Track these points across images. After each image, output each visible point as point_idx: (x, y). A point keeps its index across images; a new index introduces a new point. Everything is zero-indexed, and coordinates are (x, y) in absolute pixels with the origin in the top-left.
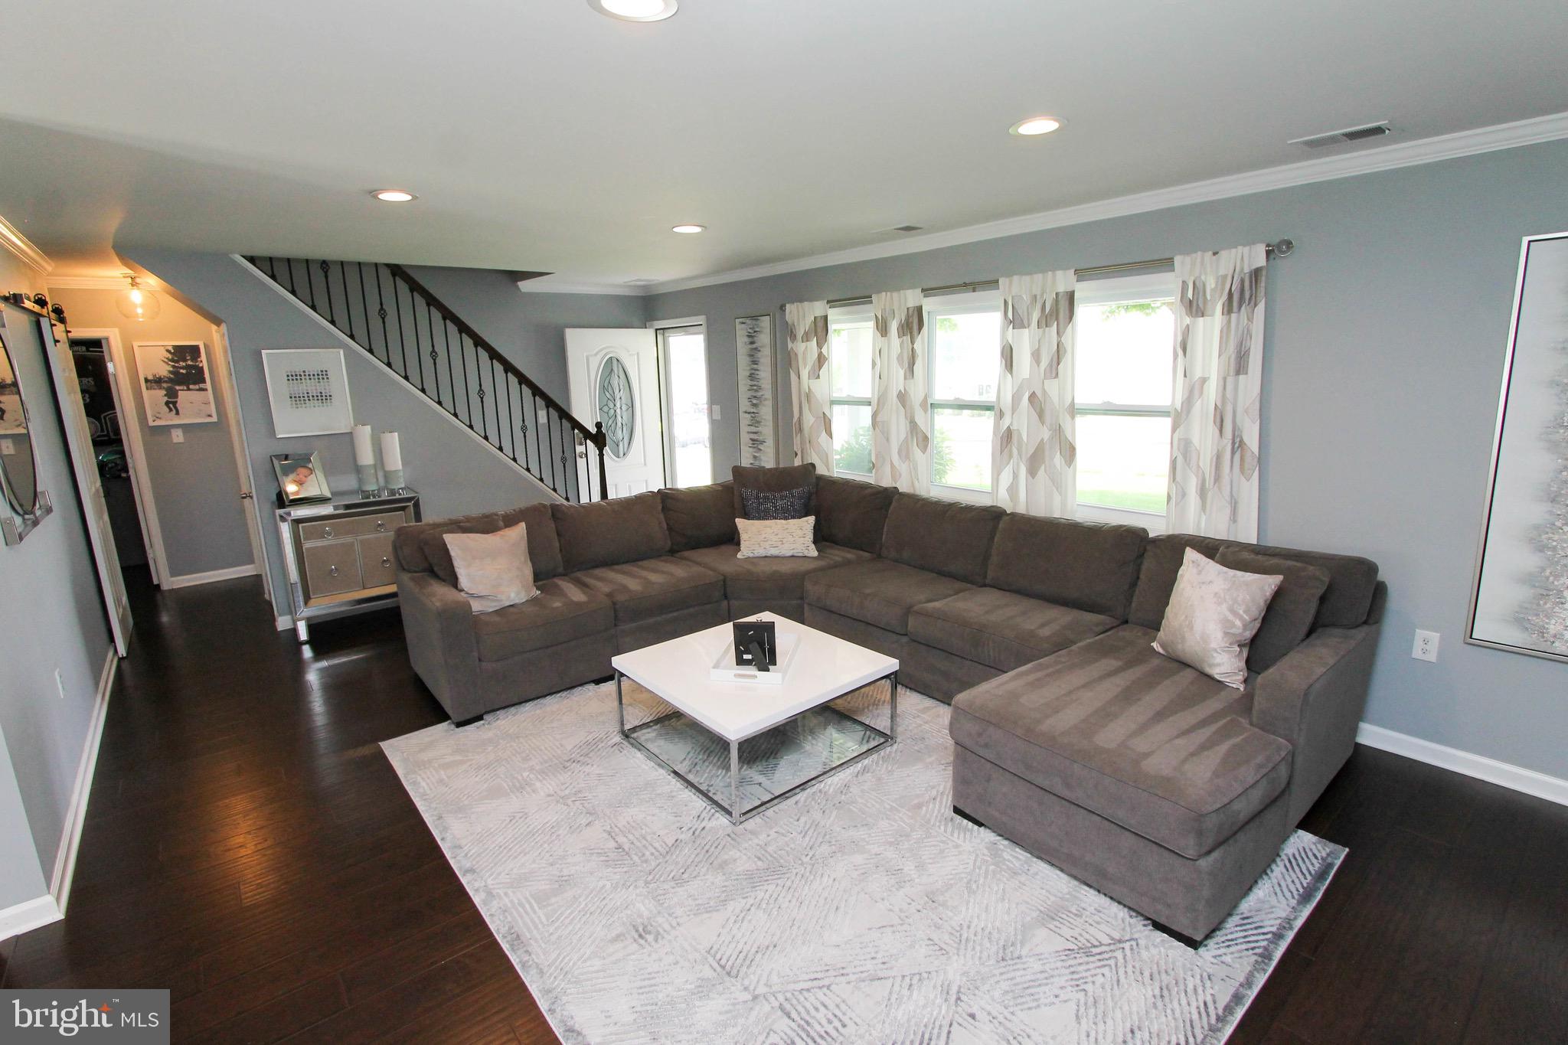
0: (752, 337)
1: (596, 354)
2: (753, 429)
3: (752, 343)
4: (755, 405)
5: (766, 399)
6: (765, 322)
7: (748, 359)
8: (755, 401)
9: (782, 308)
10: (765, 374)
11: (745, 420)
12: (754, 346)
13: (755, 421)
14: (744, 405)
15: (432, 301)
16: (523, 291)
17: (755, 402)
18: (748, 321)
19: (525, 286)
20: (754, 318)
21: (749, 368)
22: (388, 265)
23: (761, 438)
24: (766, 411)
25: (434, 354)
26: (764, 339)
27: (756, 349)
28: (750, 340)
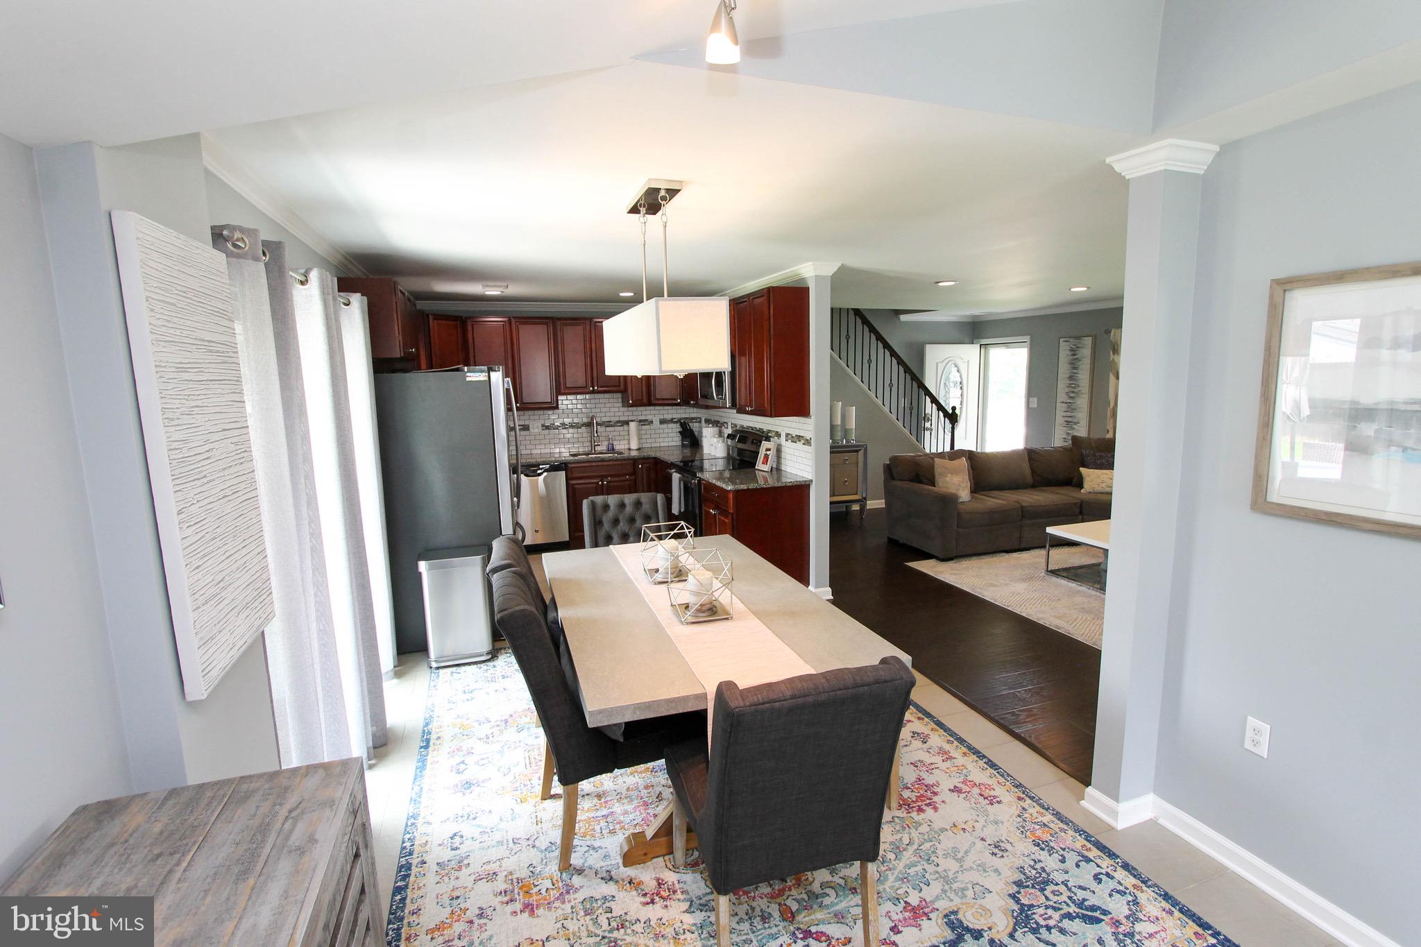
0: (1074, 352)
1: (942, 362)
2: (1069, 414)
3: (1074, 355)
4: (1071, 398)
5: (1083, 394)
6: (1088, 341)
7: (1069, 366)
8: (1073, 393)
9: (1108, 332)
10: (1084, 377)
11: (1061, 409)
12: (1075, 357)
13: (1071, 407)
14: (1062, 396)
15: (872, 330)
16: (902, 320)
17: (1072, 395)
18: (1071, 340)
19: (903, 318)
20: (1078, 338)
21: (1069, 372)
22: (853, 309)
23: (1075, 420)
24: (1083, 402)
25: (870, 361)
26: (1086, 353)
27: (1076, 359)
28: (1072, 353)
